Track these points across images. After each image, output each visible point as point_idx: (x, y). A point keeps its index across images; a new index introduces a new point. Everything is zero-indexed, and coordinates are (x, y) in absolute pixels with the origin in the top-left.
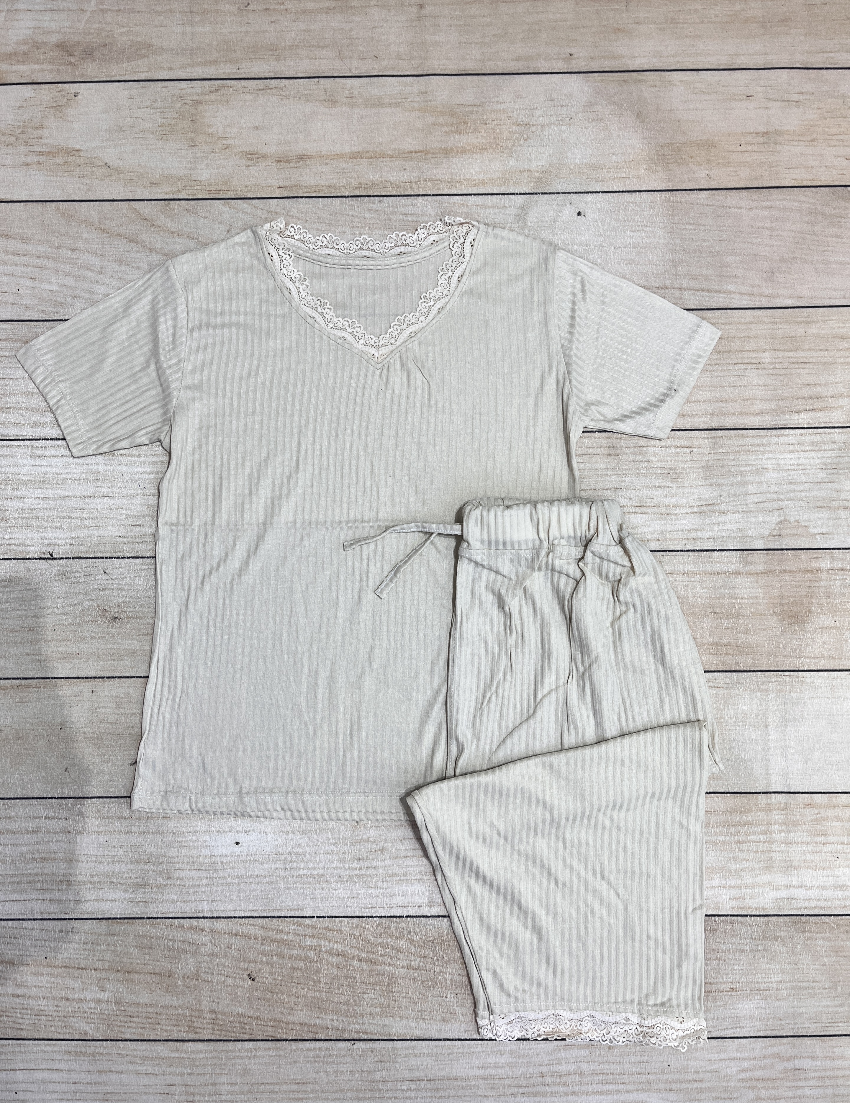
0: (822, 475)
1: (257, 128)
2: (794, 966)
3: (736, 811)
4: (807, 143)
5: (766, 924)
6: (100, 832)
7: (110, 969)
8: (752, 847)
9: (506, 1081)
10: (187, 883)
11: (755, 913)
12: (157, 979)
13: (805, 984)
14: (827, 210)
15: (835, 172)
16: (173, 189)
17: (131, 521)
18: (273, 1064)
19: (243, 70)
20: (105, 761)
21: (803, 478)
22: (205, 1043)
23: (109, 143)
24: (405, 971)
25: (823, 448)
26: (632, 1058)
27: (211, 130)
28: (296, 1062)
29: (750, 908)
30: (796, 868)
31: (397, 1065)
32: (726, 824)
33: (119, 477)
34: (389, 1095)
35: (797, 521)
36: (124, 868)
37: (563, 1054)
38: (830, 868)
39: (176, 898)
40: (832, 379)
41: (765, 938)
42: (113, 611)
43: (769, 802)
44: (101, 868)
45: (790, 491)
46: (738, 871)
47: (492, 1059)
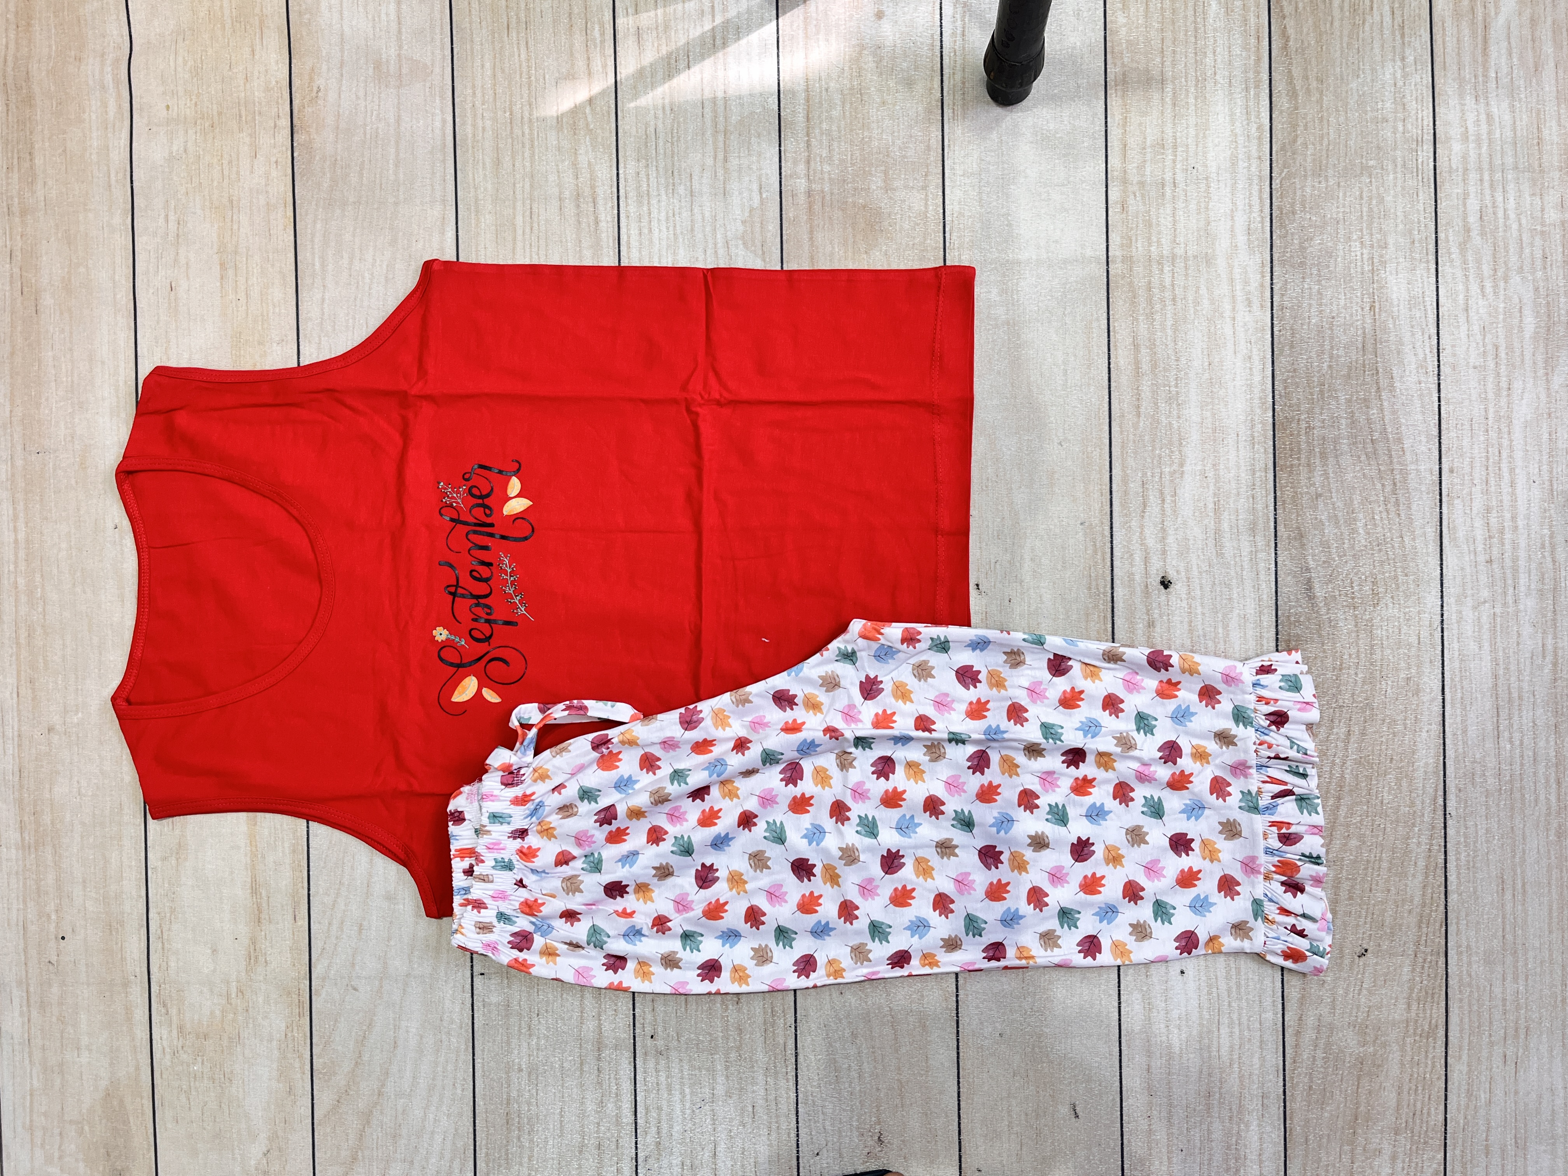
0: (681, 190)
1: (214, 951)
2: (1341, 226)
3: (1133, 302)
4: (236, 210)
5: (1283, 263)
6: (1169, 1158)
7: (1351, 1143)
8: (1180, 281)
9: (1498, 610)
10: (1237, 1042)
11: (1269, 278)
12: (1365, 1082)
13: (1365, 209)
14: (326, 185)
15: (274, 174)
16: (297, 1065)
17: (748, 1120)
18: (1478, 923)
19: (138, 970)
20: (1073, 1153)
21: (685, 214)
22: (1450, 1014)
23: (237, 1151)
24: (1352, 747)
25: (645, 188)
26: (1466, 442)
27: (217, 1012)
28: (1475, 893)
29: (1262, 285)
30: (1209, 223)
31: (1478, 756)
32: (1150, 316)
33: (688, 1134)
34: (1517, 767)
35: (744, 222)
36: (1217, 1126)
37: (1461, 534)
38: (1207, 179)
39: (1257, 1055)
40: (552, 178)
41: (1302, 264)
42: (871, 1143)
43: (1119, 260)
44: (1218, 1158)
45: (704, 231)
46: (1212, 302)
47: (1469, 629)
